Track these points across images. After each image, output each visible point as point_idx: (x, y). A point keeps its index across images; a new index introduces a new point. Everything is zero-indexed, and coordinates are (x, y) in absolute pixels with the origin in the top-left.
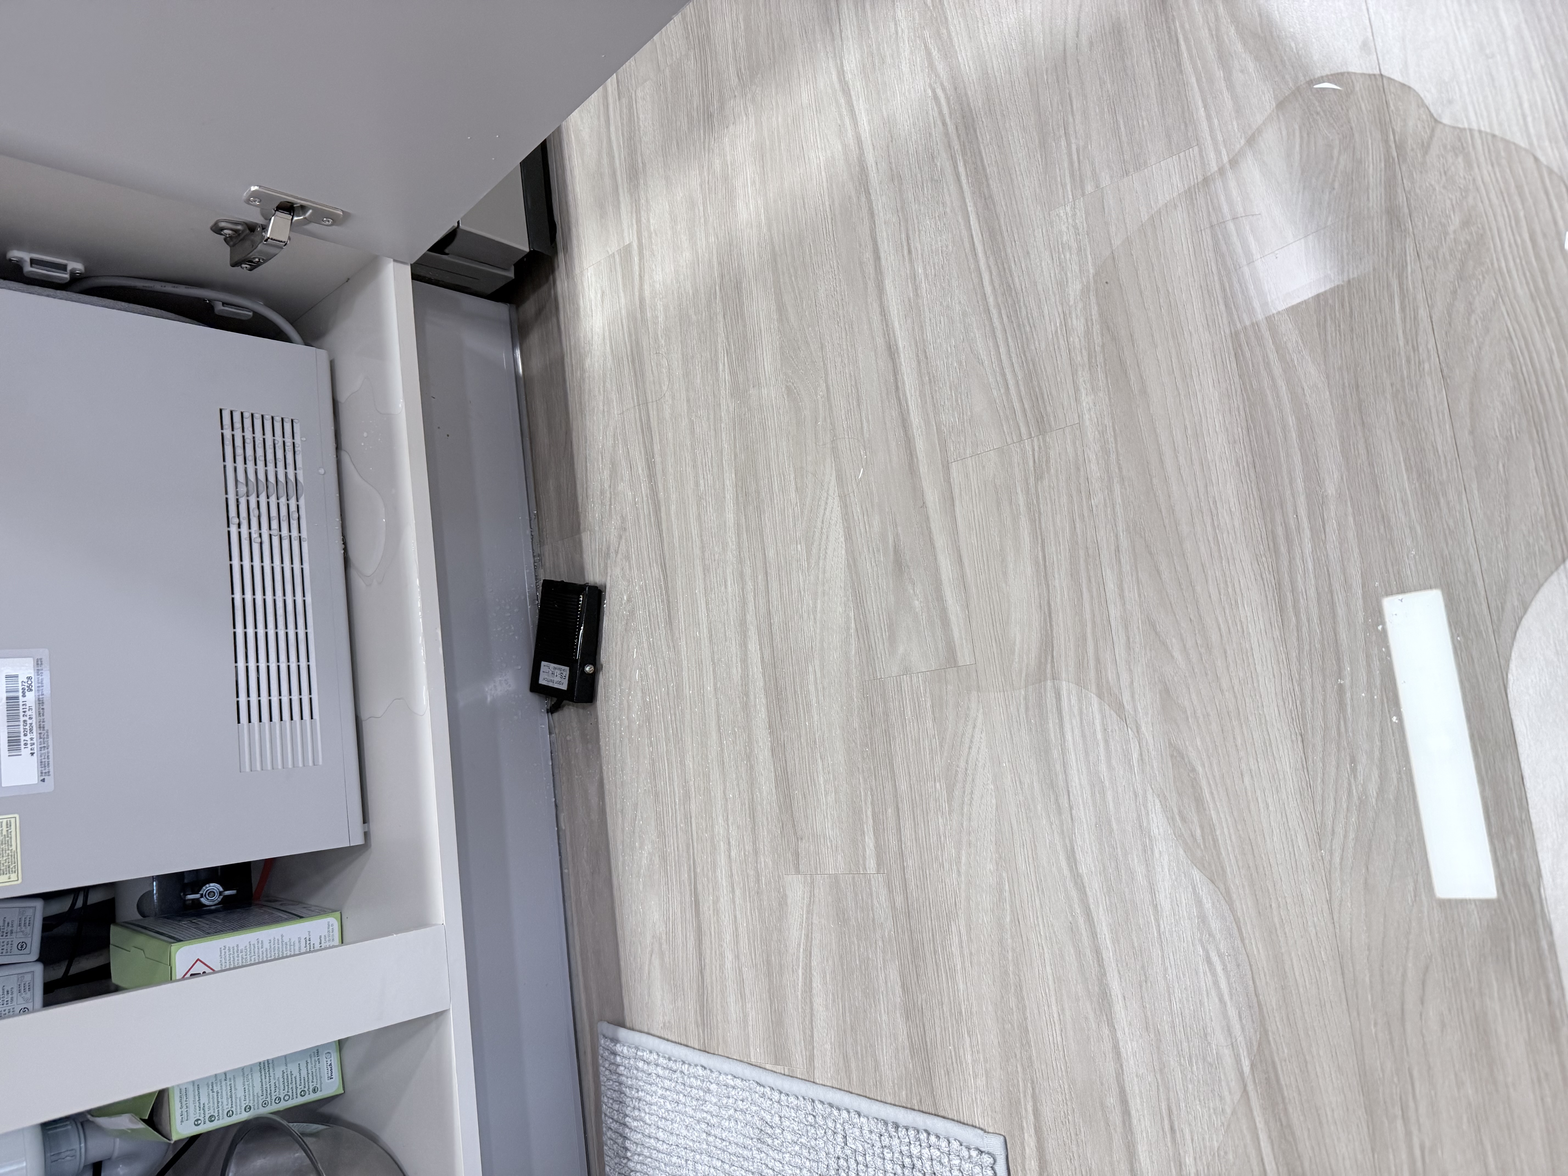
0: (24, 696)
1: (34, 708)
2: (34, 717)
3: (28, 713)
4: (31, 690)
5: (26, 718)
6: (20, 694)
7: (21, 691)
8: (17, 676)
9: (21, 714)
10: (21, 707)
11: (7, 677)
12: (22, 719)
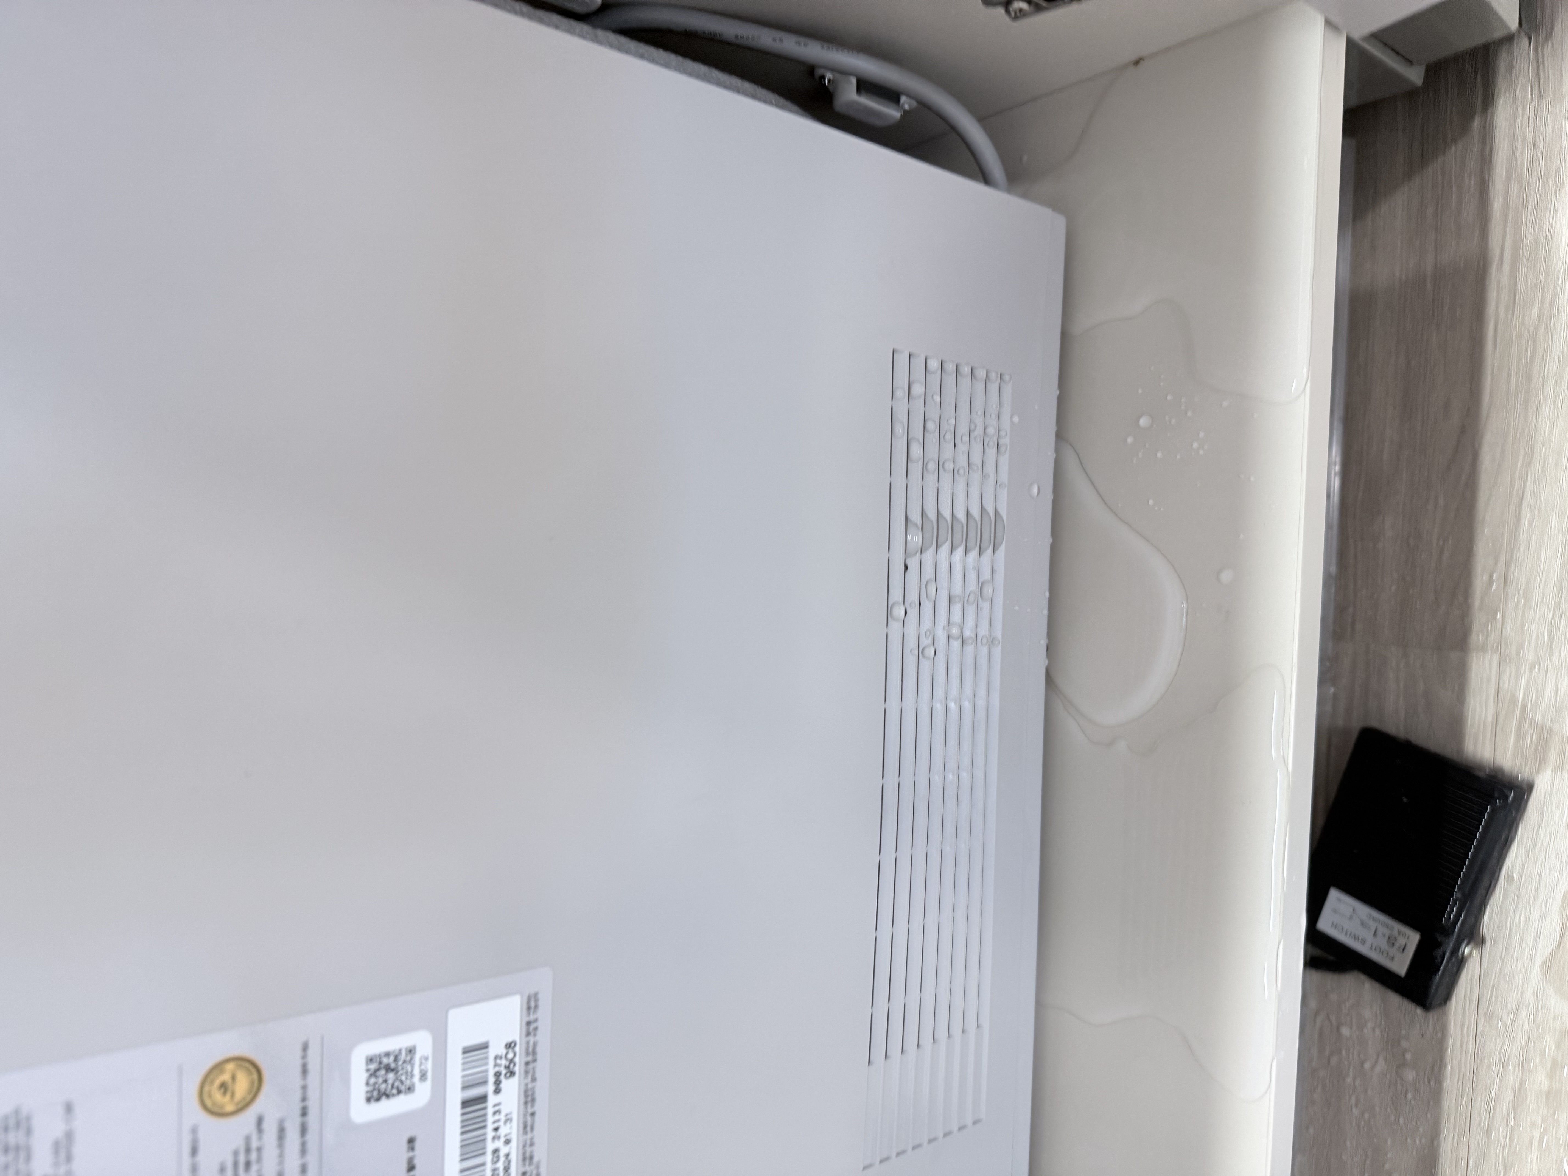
0: (497, 1091)
1: (515, 1117)
2: (514, 1137)
3: (503, 1131)
4: (512, 1074)
5: (499, 1144)
6: (491, 1087)
7: (491, 1079)
8: (484, 1046)
9: (490, 1134)
10: (490, 1119)
11: (466, 1051)
12: (490, 1146)
